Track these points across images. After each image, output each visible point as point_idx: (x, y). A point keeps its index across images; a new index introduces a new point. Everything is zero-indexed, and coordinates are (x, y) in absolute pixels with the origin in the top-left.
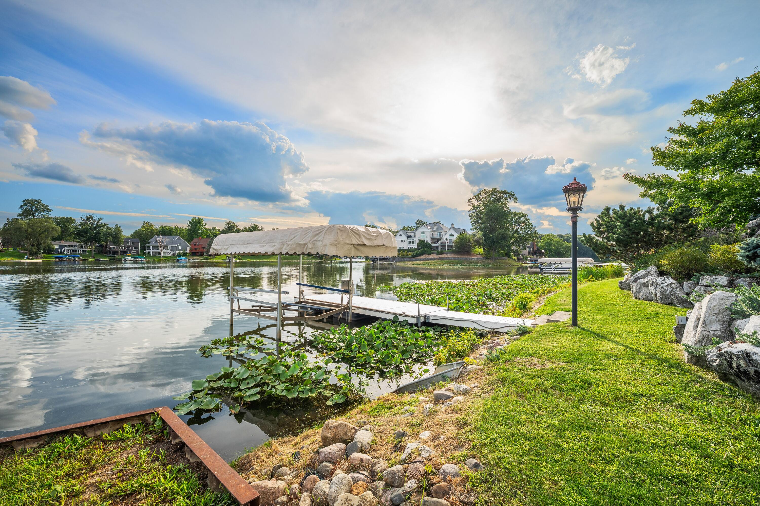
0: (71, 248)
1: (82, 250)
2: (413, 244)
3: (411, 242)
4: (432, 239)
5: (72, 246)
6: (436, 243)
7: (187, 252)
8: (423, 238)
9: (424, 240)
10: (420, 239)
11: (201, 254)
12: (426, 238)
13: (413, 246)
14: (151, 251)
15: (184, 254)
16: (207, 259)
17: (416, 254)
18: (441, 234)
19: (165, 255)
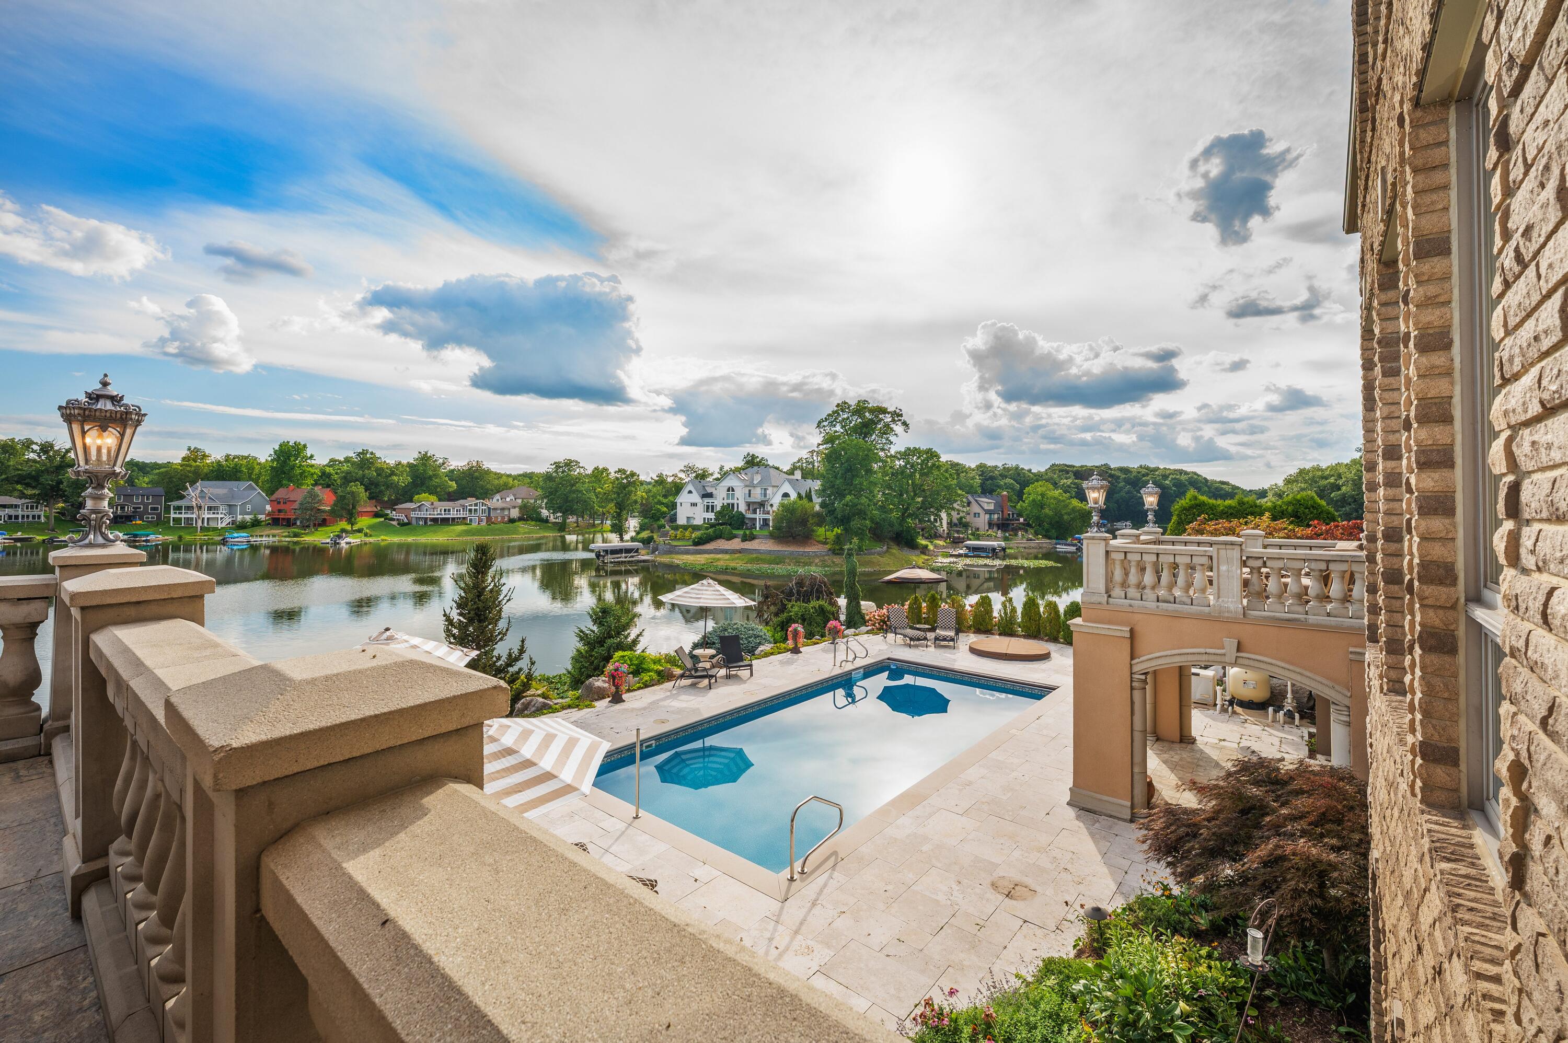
0: (7, 511)
1: (31, 514)
2: (712, 511)
3: (709, 508)
4: (749, 504)
5: (11, 506)
6: (755, 512)
7: (262, 517)
8: (730, 501)
9: (733, 505)
10: (726, 502)
11: (289, 523)
12: (735, 501)
13: (711, 516)
14: (183, 516)
15: (256, 523)
16: (296, 535)
17: (700, 538)
18: (768, 492)
19: (213, 524)
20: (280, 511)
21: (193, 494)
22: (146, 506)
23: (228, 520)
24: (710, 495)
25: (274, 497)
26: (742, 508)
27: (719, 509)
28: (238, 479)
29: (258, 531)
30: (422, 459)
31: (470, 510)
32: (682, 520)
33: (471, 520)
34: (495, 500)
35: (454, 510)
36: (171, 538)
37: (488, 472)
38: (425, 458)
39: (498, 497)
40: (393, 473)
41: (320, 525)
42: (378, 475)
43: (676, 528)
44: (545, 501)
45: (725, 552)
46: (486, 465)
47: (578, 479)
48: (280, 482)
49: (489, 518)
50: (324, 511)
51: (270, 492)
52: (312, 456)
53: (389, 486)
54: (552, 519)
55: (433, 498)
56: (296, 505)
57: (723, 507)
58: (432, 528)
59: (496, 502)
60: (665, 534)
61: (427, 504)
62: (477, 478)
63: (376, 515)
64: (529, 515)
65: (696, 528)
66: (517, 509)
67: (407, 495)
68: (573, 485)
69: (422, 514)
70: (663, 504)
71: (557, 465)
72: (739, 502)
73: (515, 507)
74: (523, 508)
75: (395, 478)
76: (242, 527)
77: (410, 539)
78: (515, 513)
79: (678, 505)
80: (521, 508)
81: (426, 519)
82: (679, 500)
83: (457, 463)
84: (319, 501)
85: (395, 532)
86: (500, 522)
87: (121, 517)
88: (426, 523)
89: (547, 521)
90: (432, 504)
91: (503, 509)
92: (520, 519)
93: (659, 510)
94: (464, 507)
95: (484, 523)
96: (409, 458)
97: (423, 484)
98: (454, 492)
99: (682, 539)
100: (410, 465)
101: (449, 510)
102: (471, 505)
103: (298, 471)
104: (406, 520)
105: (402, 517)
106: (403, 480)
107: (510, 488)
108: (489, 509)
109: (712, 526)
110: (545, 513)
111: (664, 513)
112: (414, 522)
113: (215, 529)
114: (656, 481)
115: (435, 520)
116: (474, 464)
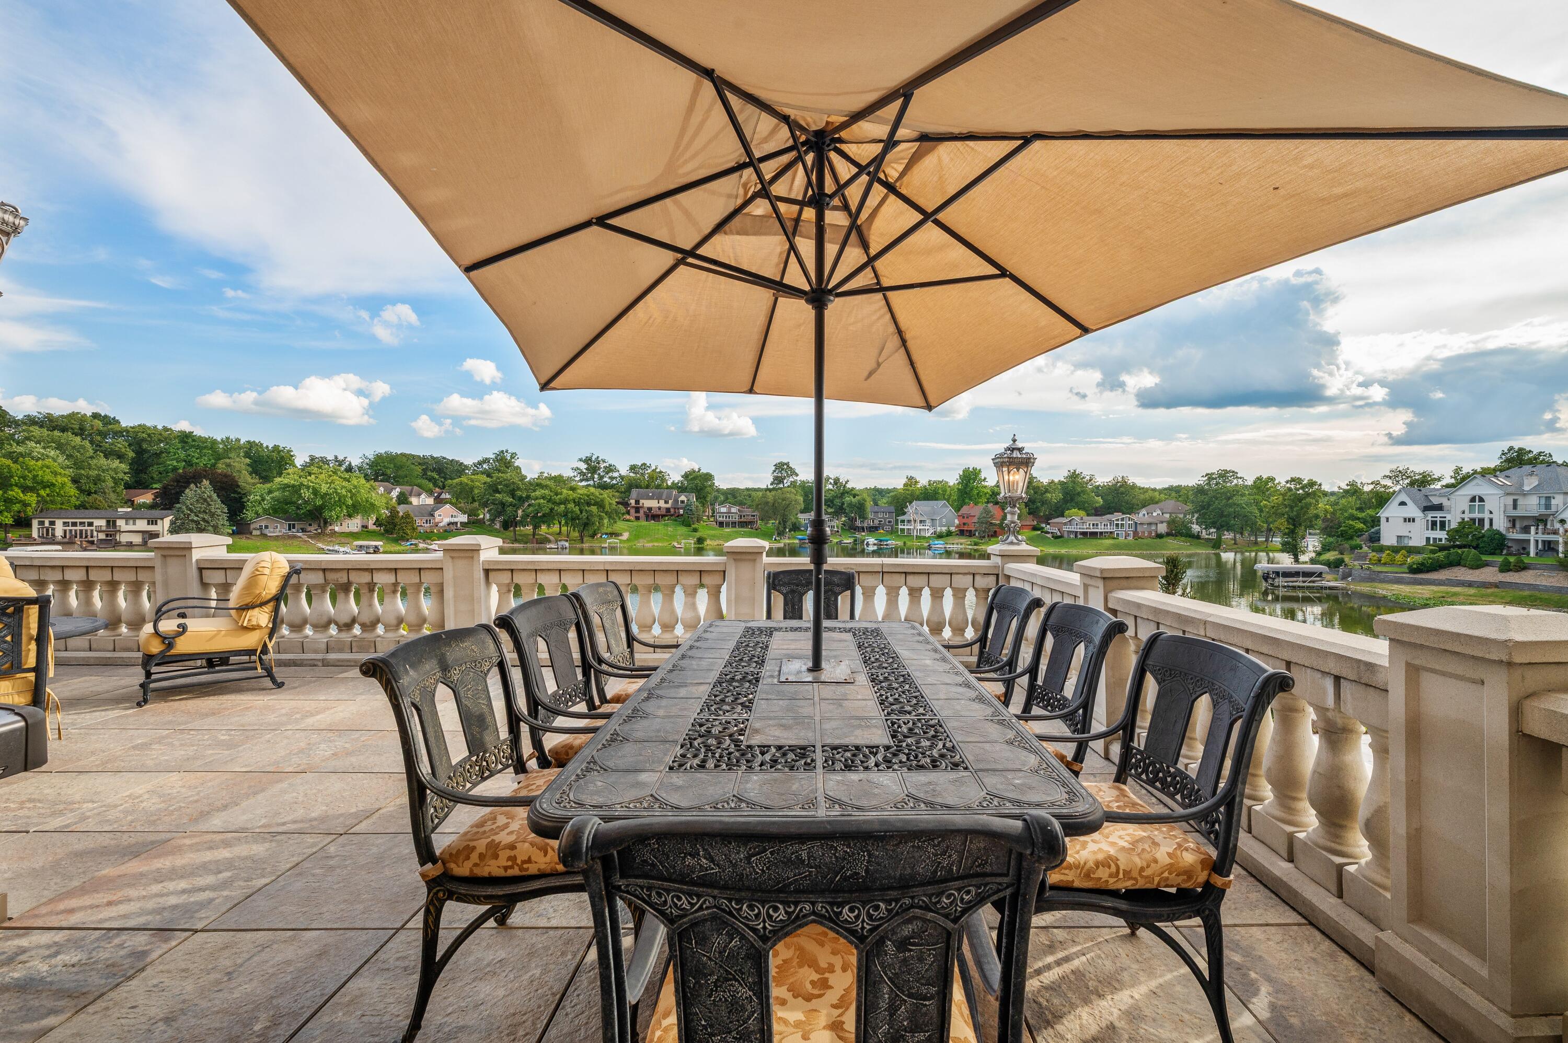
2: (1442, 529)
3: (1437, 525)
4: (1512, 519)
6: (1526, 530)
7: (953, 529)
8: (1476, 515)
9: (1481, 521)
10: (1467, 517)
11: (970, 534)
12: (1486, 516)
13: (1442, 535)
14: (905, 527)
15: (949, 534)
16: (976, 544)
17: (1422, 564)
18: (1553, 502)
19: (923, 534)
20: (964, 524)
21: (912, 510)
22: (885, 519)
23: (932, 531)
24: (1439, 508)
25: (960, 513)
26: (1500, 524)
27: (1454, 525)
28: (936, 499)
29: (950, 539)
30: (1071, 477)
31: (1117, 525)
32: (1388, 538)
33: (1118, 534)
34: (1141, 515)
35: (1101, 524)
36: (900, 543)
37: (1134, 486)
38: (1074, 476)
39: (1144, 511)
40: (1047, 491)
41: (992, 536)
42: (1035, 493)
43: (1381, 549)
44: (1196, 515)
45: (1470, 584)
46: (1132, 480)
47: (1237, 491)
48: (964, 500)
49: (1135, 533)
50: (995, 525)
51: (958, 509)
52: (985, 479)
53: (1043, 503)
54: (1204, 534)
55: (1082, 513)
56: (975, 520)
57: (1462, 523)
58: (1082, 541)
59: (1142, 516)
60: (1364, 557)
61: (1077, 519)
62: (1122, 493)
63: (1035, 528)
64: (1179, 531)
65: (1412, 550)
66: (1165, 524)
67: (1059, 511)
68: (1229, 498)
69: (1072, 528)
70: (1358, 519)
71: (1210, 477)
72: (1495, 517)
73: (1162, 522)
74: (1171, 523)
75: (1049, 495)
76: (940, 536)
77: (1063, 551)
78: (1162, 528)
79: (1383, 521)
80: (1169, 523)
81: (1076, 532)
82: (1383, 514)
83: (1103, 479)
84: (992, 516)
85: (1050, 545)
86: (1147, 538)
87: (872, 527)
88: (1076, 536)
89: (1198, 537)
90: (1082, 519)
91: (1150, 524)
92: (1168, 534)
93: (1351, 527)
94: (1111, 522)
95: (1130, 538)
96: (1060, 476)
97: (1072, 500)
98: (1101, 507)
99: (1392, 563)
100: (1061, 483)
101: (1097, 525)
102: (1118, 520)
103: (975, 492)
104: (1059, 534)
105: (1056, 531)
106: (1055, 497)
107: (1157, 503)
108: (1136, 523)
109: (1442, 548)
110: (1196, 528)
111: (1361, 530)
112: (1066, 535)
113: (924, 538)
114: (1346, 491)
115: (1084, 534)
116: (1120, 479)
